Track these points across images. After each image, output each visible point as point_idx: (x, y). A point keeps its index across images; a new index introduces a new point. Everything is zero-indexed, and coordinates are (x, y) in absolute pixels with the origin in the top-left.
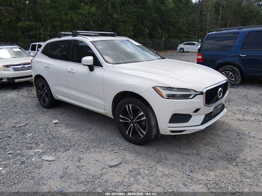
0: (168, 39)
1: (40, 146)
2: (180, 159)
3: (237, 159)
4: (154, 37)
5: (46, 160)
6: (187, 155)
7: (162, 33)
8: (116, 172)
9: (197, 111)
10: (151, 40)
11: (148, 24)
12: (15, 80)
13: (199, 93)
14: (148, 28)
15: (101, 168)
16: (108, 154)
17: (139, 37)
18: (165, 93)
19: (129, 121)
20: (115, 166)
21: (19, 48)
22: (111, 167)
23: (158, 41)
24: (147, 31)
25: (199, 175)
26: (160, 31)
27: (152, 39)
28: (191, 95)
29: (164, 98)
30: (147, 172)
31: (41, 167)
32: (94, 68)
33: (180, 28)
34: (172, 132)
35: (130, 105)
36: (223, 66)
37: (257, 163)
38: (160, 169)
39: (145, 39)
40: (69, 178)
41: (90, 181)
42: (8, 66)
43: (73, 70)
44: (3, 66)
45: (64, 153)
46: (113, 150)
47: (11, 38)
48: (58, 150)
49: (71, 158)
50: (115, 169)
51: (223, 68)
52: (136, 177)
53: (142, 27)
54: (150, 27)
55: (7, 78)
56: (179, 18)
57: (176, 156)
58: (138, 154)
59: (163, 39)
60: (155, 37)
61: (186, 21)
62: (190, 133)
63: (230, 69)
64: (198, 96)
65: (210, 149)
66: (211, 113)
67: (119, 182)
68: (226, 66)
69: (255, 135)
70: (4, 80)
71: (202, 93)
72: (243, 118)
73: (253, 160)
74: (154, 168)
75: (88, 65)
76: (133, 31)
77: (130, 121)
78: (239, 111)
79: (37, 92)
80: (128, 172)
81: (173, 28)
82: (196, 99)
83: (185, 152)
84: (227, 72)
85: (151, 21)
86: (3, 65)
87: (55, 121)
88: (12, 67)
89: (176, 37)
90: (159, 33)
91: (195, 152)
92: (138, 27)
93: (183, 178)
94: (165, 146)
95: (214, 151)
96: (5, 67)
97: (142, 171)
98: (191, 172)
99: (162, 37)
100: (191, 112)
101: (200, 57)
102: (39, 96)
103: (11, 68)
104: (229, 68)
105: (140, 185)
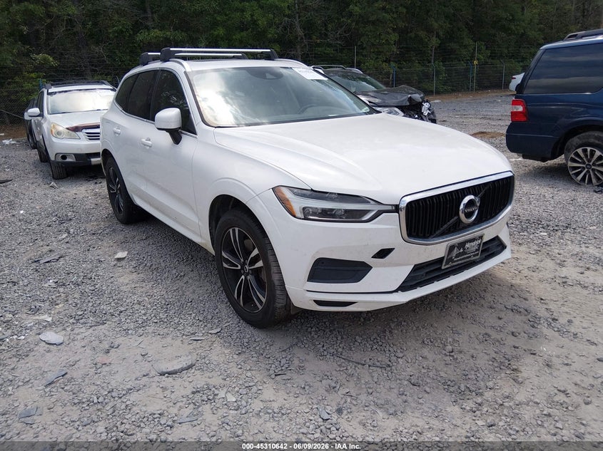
0: (490, 61)
1: (56, 308)
2: (334, 373)
3: (486, 394)
4: (451, 56)
5: (44, 341)
6: (360, 366)
7: (473, 47)
8: (164, 389)
9: (383, 254)
10: (444, 66)
11: (436, 25)
12: (92, 160)
13: (390, 208)
14: (438, 36)
15: (139, 374)
16: (178, 342)
17: (414, 58)
18: (298, 204)
19: (238, 266)
20: (169, 373)
21: (111, 90)
22: (162, 374)
23: (461, 66)
24: (435, 42)
25: (355, 423)
26: (468, 41)
27: (447, 63)
28: (366, 212)
29: (295, 216)
30: (231, 398)
31: (27, 356)
32: (184, 136)
33: (523, 34)
34: (319, 303)
35: (237, 229)
36: (581, 133)
37: (538, 411)
38: (268, 392)
39: (430, 62)
40: (63, 388)
41: (96, 401)
42: (76, 129)
43: (149, 140)
44: (68, 129)
45: (91, 330)
46: (192, 334)
47: (124, 67)
48: (81, 321)
49: (95, 344)
50: (167, 381)
51: (579, 138)
52: (199, 407)
53: (422, 34)
54: (441, 33)
55: (75, 155)
56: (523, 9)
57: (328, 366)
58: (243, 348)
59: (476, 62)
60: (454, 56)
61: (539, 15)
62: (369, 310)
63: (597, 142)
64: (384, 214)
65: (430, 356)
66: (440, 260)
67: (154, 414)
68: (587, 133)
69: (583, 331)
70: (68, 160)
71: (396, 209)
72: (580, 277)
73: (531, 401)
74: (254, 389)
75: (167, 130)
76: (398, 43)
77: (239, 268)
78: (579, 256)
79: (109, 189)
80: (188, 392)
81: (504, 35)
82: (378, 223)
83: (356, 356)
84: (589, 149)
85: (447, 17)
86: (68, 126)
87: (120, 255)
88: (84, 131)
89: (512, 56)
90: (465, 47)
91: (383, 358)
92: (412, 35)
93: (308, 424)
94: (316, 336)
95: (438, 362)
96: (70, 132)
97: (222, 394)
98: (339, 411)
99: (472, 58)
100: (367, 258)
101: (520, 109)
102: (112, 196)
103: (82, 134)
104: (596, 138)
105: (198, 427)
